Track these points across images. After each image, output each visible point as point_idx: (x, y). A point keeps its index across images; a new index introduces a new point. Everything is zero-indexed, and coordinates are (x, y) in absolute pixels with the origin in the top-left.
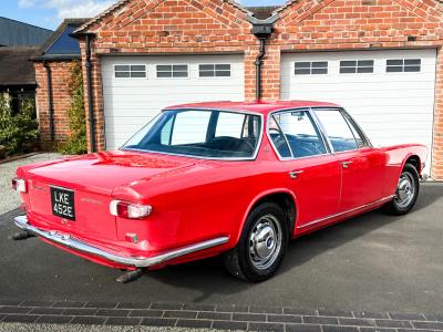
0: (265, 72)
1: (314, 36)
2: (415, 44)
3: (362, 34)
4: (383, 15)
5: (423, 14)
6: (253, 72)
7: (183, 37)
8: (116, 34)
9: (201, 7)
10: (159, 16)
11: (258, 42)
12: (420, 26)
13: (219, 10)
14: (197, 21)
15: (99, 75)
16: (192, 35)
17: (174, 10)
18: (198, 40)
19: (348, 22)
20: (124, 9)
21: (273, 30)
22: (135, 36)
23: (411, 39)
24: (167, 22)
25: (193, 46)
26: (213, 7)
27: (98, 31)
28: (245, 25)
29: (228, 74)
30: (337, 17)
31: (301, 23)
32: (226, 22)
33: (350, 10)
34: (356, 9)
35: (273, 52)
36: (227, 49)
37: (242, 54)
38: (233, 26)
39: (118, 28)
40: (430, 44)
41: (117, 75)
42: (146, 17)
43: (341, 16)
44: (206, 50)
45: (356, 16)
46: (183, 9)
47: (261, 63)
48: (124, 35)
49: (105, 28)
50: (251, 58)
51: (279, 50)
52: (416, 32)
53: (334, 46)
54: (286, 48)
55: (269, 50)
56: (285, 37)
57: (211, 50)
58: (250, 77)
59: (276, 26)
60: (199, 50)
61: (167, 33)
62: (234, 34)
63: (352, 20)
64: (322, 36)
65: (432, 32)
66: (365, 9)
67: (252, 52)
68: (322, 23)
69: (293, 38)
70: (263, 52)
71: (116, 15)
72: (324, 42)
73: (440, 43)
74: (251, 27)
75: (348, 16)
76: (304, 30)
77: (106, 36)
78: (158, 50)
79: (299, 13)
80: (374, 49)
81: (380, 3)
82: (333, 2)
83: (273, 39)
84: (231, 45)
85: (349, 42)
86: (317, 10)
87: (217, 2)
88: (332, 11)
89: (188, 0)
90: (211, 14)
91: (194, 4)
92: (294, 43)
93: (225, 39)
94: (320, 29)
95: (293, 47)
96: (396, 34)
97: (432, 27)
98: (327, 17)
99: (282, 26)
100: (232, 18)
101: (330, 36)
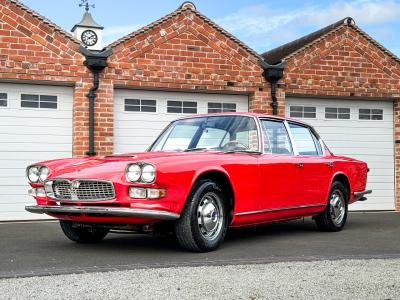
0: (98, 106)
1: (146, 74)
2: (233, 88)
3: (189, 76)
4: (206, 61)
5: (238, 63)
6: (85, 105)
7: (8, 62)
9: (29, 34)
11: (90, 75)
12: (237, 73)
13: (49, 39)
14: (24, 47)
16: (18, 61)
18: (26, 67)
19: (176, 64)
21: (107, 65)
23: (230, 84)
25: (19, 72)
26: (42, 34)
28: (77, 57)
29: (54, 106)
30: (166, 58)
31: (134, 61)
32: (57, 51)
33: (177, 53)
34: (183, 53)
35: (106, 86)
36: (57, 79)
37: (72, 86)
38: (64, 56)
40: (245, 89)
43: (170, 58)
44: (34, 78)
45: (183, 59)
46: (8, 34)
47: (95, 96)
50: (83, 90)
51: (112, 85)
52: (233, 78)
53: (164, 85)
54: (119, 83)
55: (102, 84)
56: (118, 72)
57: (39, 78)
58: (82, 110)
59: (109, 61)
60: (25, 77)
62: (66, 65)
63: (180, 63)
64: (153, 75)
65: (246, 79)
66: (190, 54)
67: (85, 85)
68: (153, 63)
69: (126, 73)
70: (96, 83)
72: (156, 80)
73: (252, 89)
74: (84, 59)
75: (176, 59)
76: (136, 67)
79: (132, 50)
80: (200, 91)
81: (203, 50)
82: (162, 43)
83: (107, 73)
84: (62, 75)
85: (178, 82)
86: (148, 49)
87: (47, 30)
88: (161, 52)
89: (15, 25)
90: (40, 41)
91: (21, 28)
92: (127, 78)
93: (56, 68)
94: (152, 68)
95: (126, 82)
96: (217, 79)
97: (246, 75)
98: (157, 57)
99: (115, 62)
100: (63, 48)
101: (161, 76)
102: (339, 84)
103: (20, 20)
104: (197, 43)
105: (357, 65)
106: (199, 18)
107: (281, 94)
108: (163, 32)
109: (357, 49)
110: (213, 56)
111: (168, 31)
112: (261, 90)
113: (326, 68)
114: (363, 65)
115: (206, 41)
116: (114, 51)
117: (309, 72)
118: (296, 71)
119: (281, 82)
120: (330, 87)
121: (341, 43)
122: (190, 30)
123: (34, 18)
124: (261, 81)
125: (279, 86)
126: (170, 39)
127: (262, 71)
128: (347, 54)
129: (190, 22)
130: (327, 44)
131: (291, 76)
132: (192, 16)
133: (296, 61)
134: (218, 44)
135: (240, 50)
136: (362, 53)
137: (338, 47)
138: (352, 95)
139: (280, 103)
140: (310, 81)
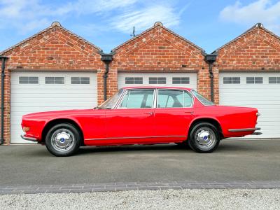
0: (109, 82)
1: (135, 63)
2: (186, 69)
3: (159, 63)
4: (170, 54)
5: (189, 54)
6: (102, 81)
7: (61, 61)
8: (21, 58)
9: (72, 46)
10: (48, 49)
11: (105, 65)
12: (188, 60)
13: (83, 48)
14: (70, 53)
15: (9, 82)
16: (67, 60)
17: (56, 46)
18: (71, 63)
19: (152, 57)
20: (27, 45)
21: (113, 59)
22: (33, 59)
23: (184, 66)
24: (53, 52)
25: (67, 66)
26: (79, 45)
27: (10, 56)
28: (97, 56)
29: (88, 83)
30: (146, 54)
31: (128, 57)
32: (87, 54)
33: (153, 51)
34: (156, 51)
35: (113, 71)
36: (87, 69)
37: (96, 72)
38: (91, 56)
39: (22, 55)
40: (193, 69)
41: (21, 82)
42: (40, 49)
43: (149, 54)
44: (75, 68)
45: (156, 54)
46: (62, 46)
47: (107, 77)
48: (26, 58)
49: (15, 55)
50: (101, 74)
51: (116, 70)
52: (186, 63)
53: (146, 69)
54: (120, 69)
55: (110, 70)
56: (119, 63)
57: (78, 69)
58: (101, 84)
59: (114, 57)
60: (71, 68)
61: (52, 59)
62: (92, 61)
63: (154, 56)
64: (139, 63)
65: (194, 63)
66: (160, 51)
67: (101, 71)
68: (139, 57)
69: (124, 64)
70: (107, 69)
71: (22, 48)
72: (140, 66)
73: (198, 69)
74: (101, 57)
75: (152, 54)
76: (129, 60)
77: (15, 59)
78: (47, 68)
79: (127, 51)
80: (166, 71)
81: (168, 48)
82: (144, 46)
83: (113, 64)
84: (90, 66)
85: (153, 67)
86: (136, 50)
87: (81, 43)
88: (144, 51)
89: (65, 41)
90: (78, 49)
91: (68, 43)
92: (124, 66)
93: (86, 63)
94: (138, 60)
95: (124, 68)
96: (176, 64)
97: (193, 61)
98: (141, 54)
99: (118, 58)
100: (90, 52)
101: (143, 64)
102: (254, 63)
103: (67, 39)
104: (164, 45)
105: (266, 51)
106: (165, 30)
107: (216, 70)
108: (144, 40)
109: (265, 42)
110: (173, 51)
111: (147, 39)
112: (203, 69)
113: (245, 54)
114: (270, 51)
115: (169, 43)
116: (117, 51)
117: (234, 57)
118: (226, 56)
119: (216, 63)
120: (248, 65)
121: (254, 39)
122: (160, 38)
123: (74, 37)
124: (203, 64)
125: (215, 66)
126: (149, 43)
127: (203, 57)
128: (259, 45)
129: (160, 33)
130: (245, 40)
131: (222, 59)
132: (161, 29)
133: (225, 51)
134: (176, 44)
135: (190, 47)
136: (269, 44)
137: (253, 41)
138: (263, 69)
139: (215, 76)
140: (235, 62)
